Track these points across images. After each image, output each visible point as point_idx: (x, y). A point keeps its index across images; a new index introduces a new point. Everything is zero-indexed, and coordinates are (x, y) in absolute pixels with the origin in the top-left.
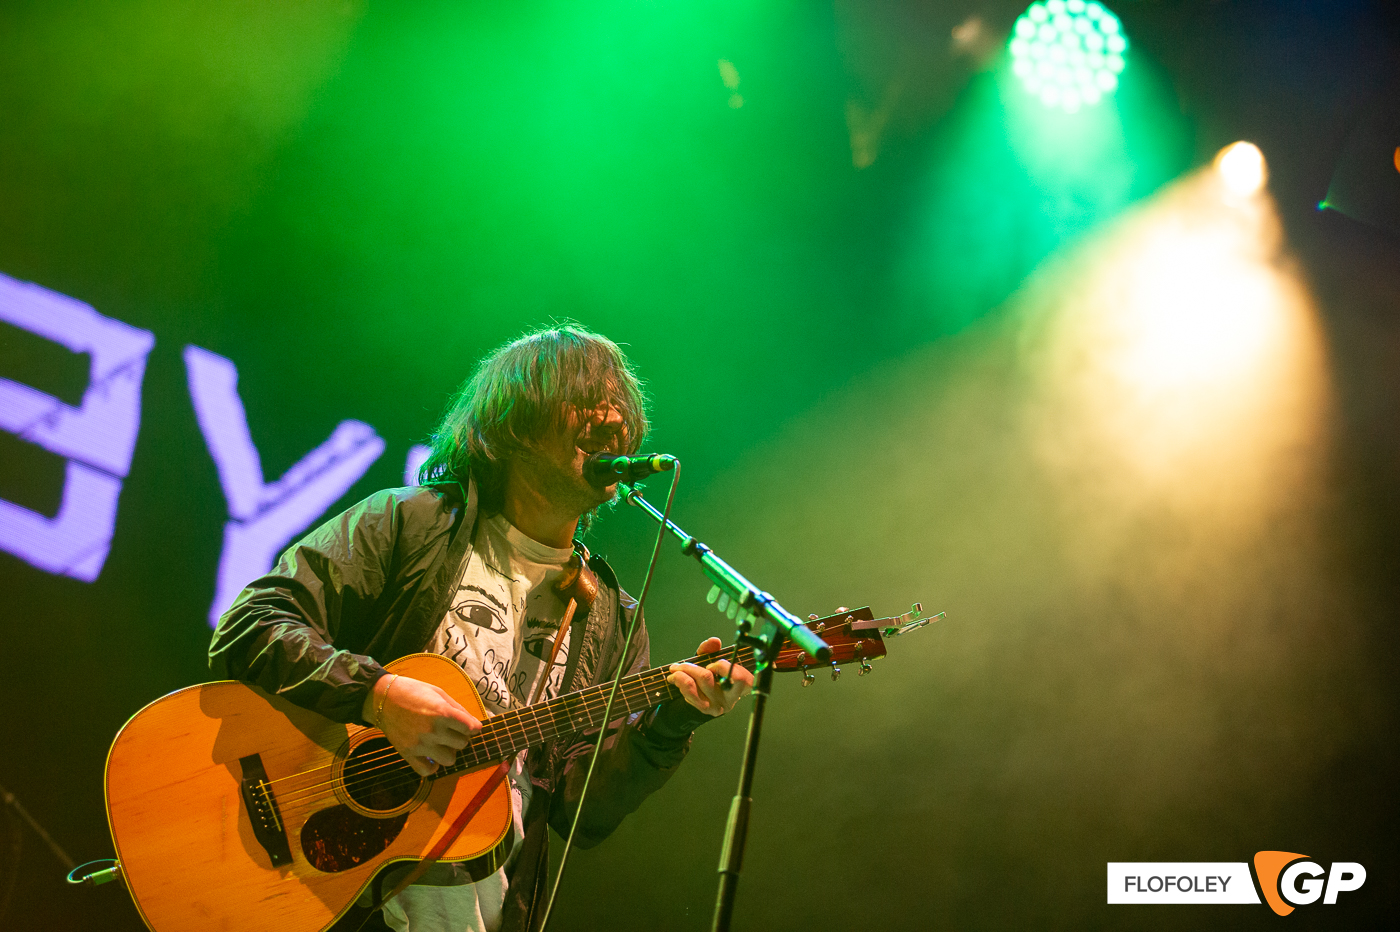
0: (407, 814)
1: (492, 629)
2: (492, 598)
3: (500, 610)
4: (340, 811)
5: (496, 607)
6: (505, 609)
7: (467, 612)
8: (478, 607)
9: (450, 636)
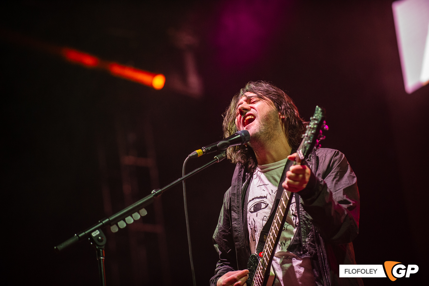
2: (260, 197)
3: (264, 199)
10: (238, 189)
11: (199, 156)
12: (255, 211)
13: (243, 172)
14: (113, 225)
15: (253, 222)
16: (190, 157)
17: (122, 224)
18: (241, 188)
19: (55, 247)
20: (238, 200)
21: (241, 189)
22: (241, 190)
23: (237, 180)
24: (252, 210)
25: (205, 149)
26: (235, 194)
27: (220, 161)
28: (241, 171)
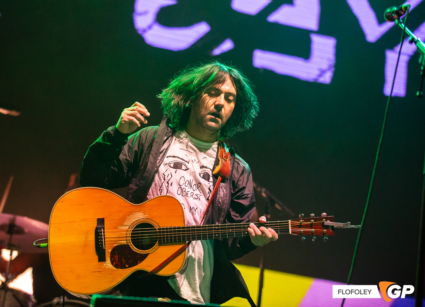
0: (148, 254)
1: (182, 169)
2: (182, 159)
3: (186, 163)
4: (126, 247)
5: (184, 162)
6: (188, 163)
7: (172, 165)
8: (176, 163)
9: (165, 175)
12: (174, 167)
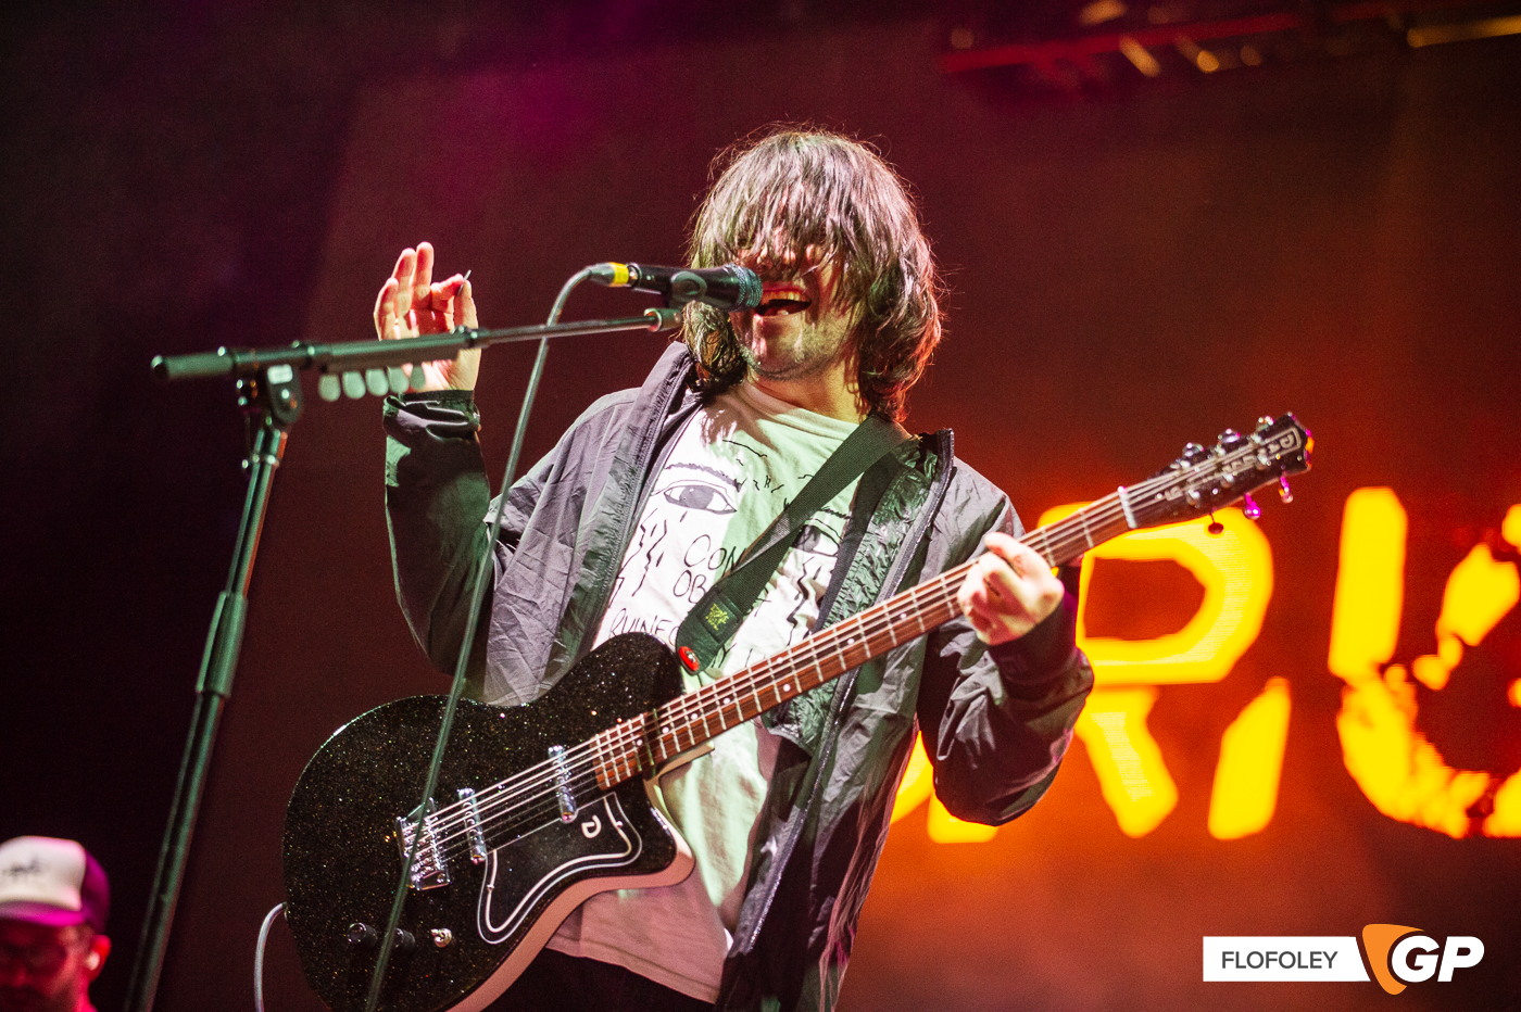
2: (720, 476)
3: (729, 487)
5: (724, 484)
6: (738, 485)
9: (645, 530)
10: (652, 421)
11: (613, 285)
12: (681, 502)
13: (680, 380)
14: (332, 373)
15: (659, 532)
16: (591, 275)
17: (355, 386)
18: (662, 421)
19: (157, 361)
20: (640, 450)
21: (660, 424)
22: (659, 429)
23: (656, 394)
24: (676, 495)
25: (637, 271)
26: (637, 429)
27: (663, 330)
28: (675, 374)
